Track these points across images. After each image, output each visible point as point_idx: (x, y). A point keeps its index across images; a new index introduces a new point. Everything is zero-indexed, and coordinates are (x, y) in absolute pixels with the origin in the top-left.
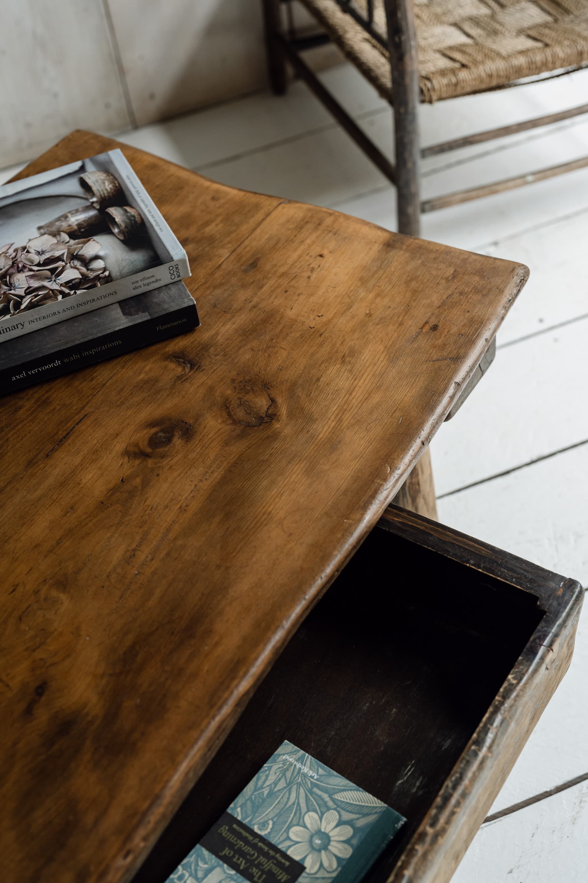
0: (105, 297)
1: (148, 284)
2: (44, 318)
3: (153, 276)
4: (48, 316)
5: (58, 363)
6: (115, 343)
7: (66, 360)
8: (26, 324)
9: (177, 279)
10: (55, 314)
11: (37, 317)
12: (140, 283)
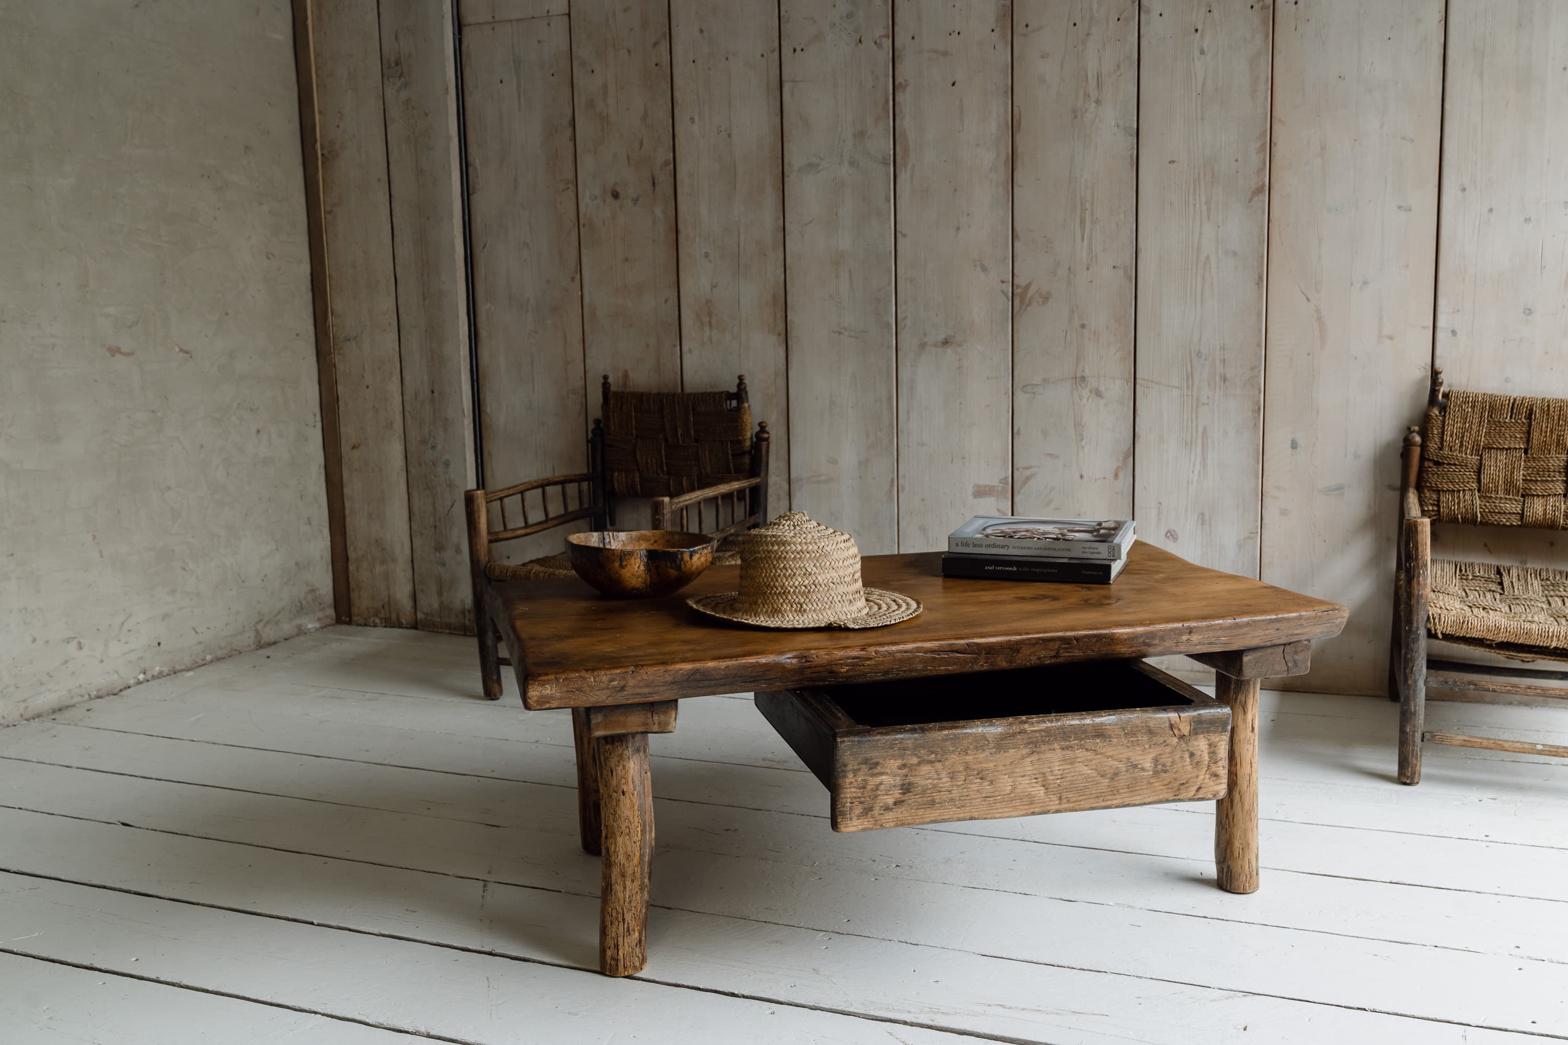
0: (1063, 550)
1: (1092, 553)
2: (1022, 548)
3: (1097, 548)
4: (1025, 548)
5: (1015, 569)
6: (1053, 571)
7: (1020, 569)
8: (1011, 547)
9: (1112, 558)
10: (1029, 548)
11: (1018, 546)
12: (1087, 550)
